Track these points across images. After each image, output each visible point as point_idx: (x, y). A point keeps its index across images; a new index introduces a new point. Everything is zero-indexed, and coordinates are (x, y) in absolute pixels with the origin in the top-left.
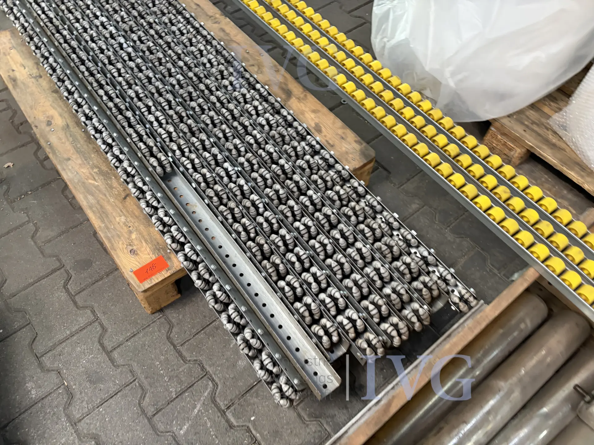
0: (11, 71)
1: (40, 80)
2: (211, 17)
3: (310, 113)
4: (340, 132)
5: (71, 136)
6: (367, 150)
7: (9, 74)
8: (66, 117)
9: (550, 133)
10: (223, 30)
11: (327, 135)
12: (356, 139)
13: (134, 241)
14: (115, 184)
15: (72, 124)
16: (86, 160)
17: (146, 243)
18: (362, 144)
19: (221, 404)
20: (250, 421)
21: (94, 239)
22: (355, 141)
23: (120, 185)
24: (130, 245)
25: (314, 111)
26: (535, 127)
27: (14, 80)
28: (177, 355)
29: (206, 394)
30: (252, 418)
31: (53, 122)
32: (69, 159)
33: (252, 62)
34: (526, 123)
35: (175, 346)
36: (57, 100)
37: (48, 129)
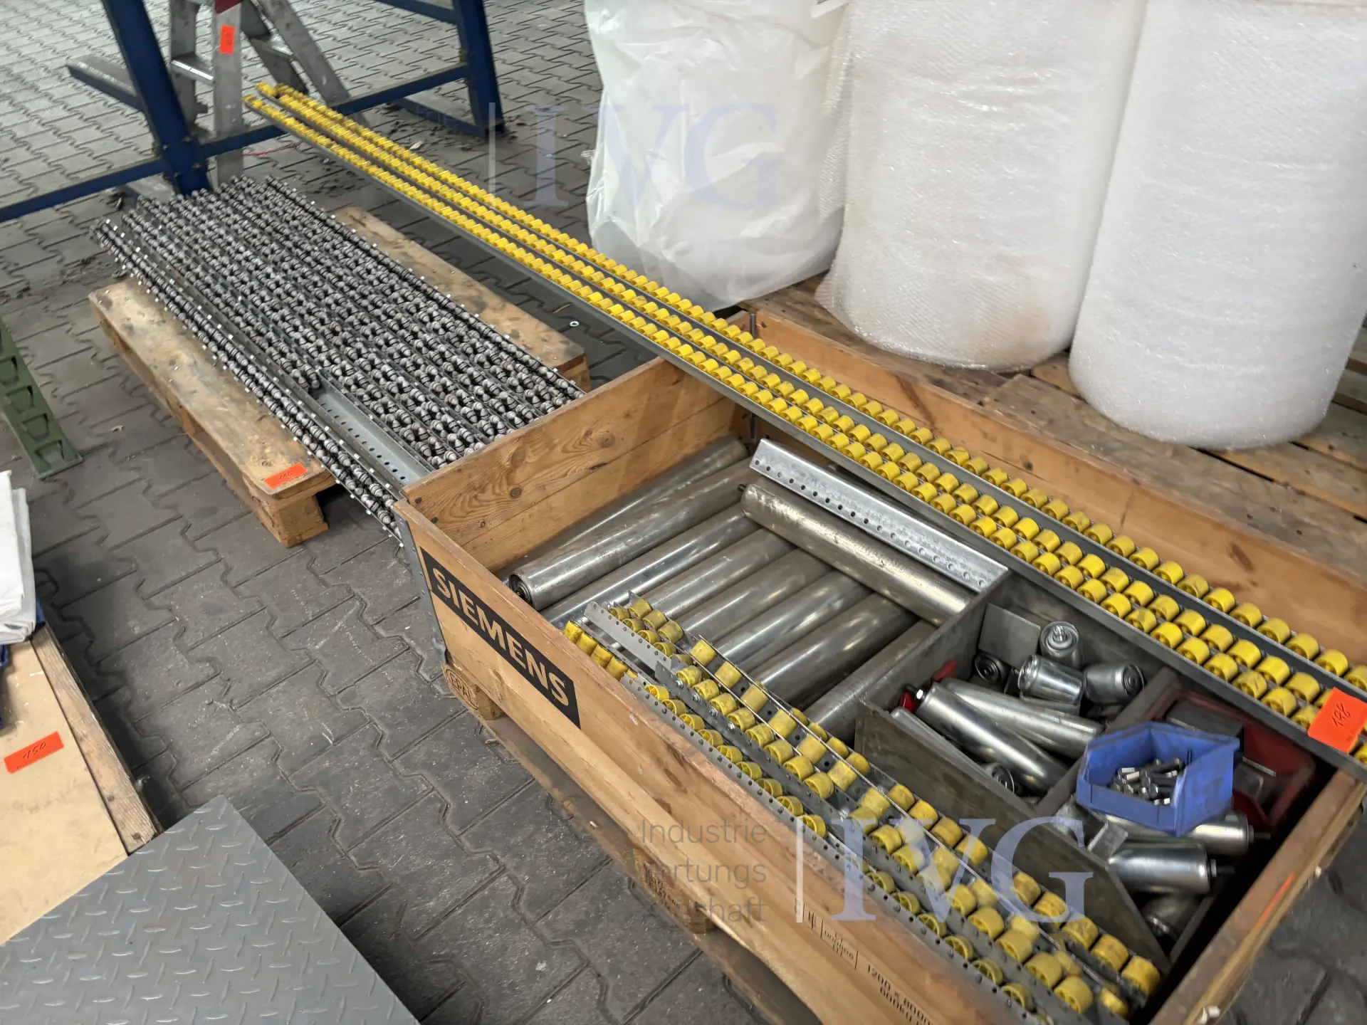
0: (127, 321)
1: (164, 323)
2: (391, 243)
3: (508, 320)
5: (198, 372)
6: (575, 349)
7: (124, 323)
8: (194, 351)
11: (526, 339)
13: (267, 454)
15: (200, 358)
16: (215, 391)
17: (282, 455)
19: (369, 619)
20: (404, 630)
22: (562, 342)
24: (263, 458)
25: (512, 319)
26: (799, 307)
28: (318, 582)
29: (351, 613)
31: (178, 361)
32: (195, 393)
33: (438, 281)
37: (170, 368)
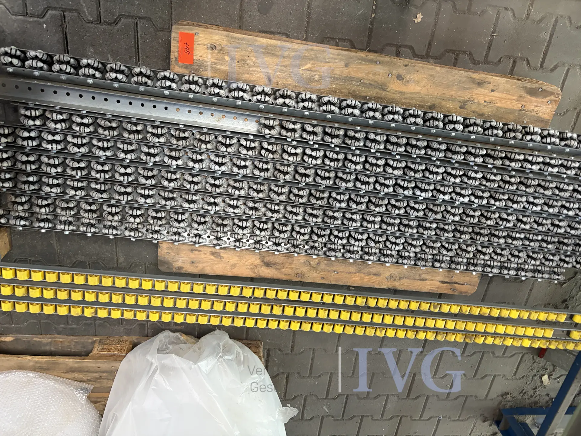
0: (494, 88)
1: (458, 105)
2: (400, 278)
3: (235, 262)
4: (200, 266)
5: (370, 84)
6: (168, 268)
7: (492, 84)
8: (394, 95)
9: (85, 379)
10: (377, 275)
11: (206, 256)
12: (184, 270)
13: (222, 55)
14: (289, 81)
15: (383, 94)
16: (334, 77)
17: (214, 62)
18: (177, 270)
19: (71, 14)
20: (44, 23)
21: (283, 31)
22: (182, 268)
23: (285, 85)
24: (221, 50)
25: (234, 266)
26: (96, 375)
27: (480, 84)
28: (131, 14)
29: (85, 10)
30: (45, 26)
31: (398, 81)
32: (347, 65)
33: (322, 266)
34: (105, 374)
35: (140, 18)
36: (421, 102)
37: (395, 72)
